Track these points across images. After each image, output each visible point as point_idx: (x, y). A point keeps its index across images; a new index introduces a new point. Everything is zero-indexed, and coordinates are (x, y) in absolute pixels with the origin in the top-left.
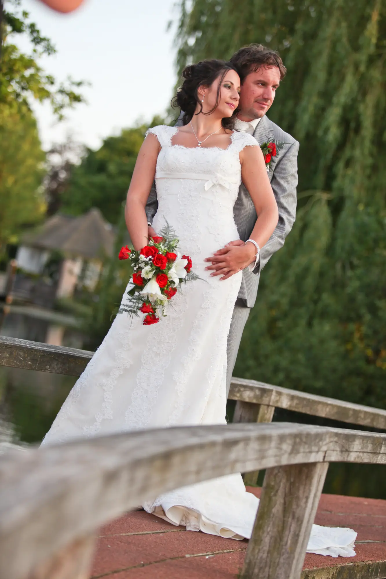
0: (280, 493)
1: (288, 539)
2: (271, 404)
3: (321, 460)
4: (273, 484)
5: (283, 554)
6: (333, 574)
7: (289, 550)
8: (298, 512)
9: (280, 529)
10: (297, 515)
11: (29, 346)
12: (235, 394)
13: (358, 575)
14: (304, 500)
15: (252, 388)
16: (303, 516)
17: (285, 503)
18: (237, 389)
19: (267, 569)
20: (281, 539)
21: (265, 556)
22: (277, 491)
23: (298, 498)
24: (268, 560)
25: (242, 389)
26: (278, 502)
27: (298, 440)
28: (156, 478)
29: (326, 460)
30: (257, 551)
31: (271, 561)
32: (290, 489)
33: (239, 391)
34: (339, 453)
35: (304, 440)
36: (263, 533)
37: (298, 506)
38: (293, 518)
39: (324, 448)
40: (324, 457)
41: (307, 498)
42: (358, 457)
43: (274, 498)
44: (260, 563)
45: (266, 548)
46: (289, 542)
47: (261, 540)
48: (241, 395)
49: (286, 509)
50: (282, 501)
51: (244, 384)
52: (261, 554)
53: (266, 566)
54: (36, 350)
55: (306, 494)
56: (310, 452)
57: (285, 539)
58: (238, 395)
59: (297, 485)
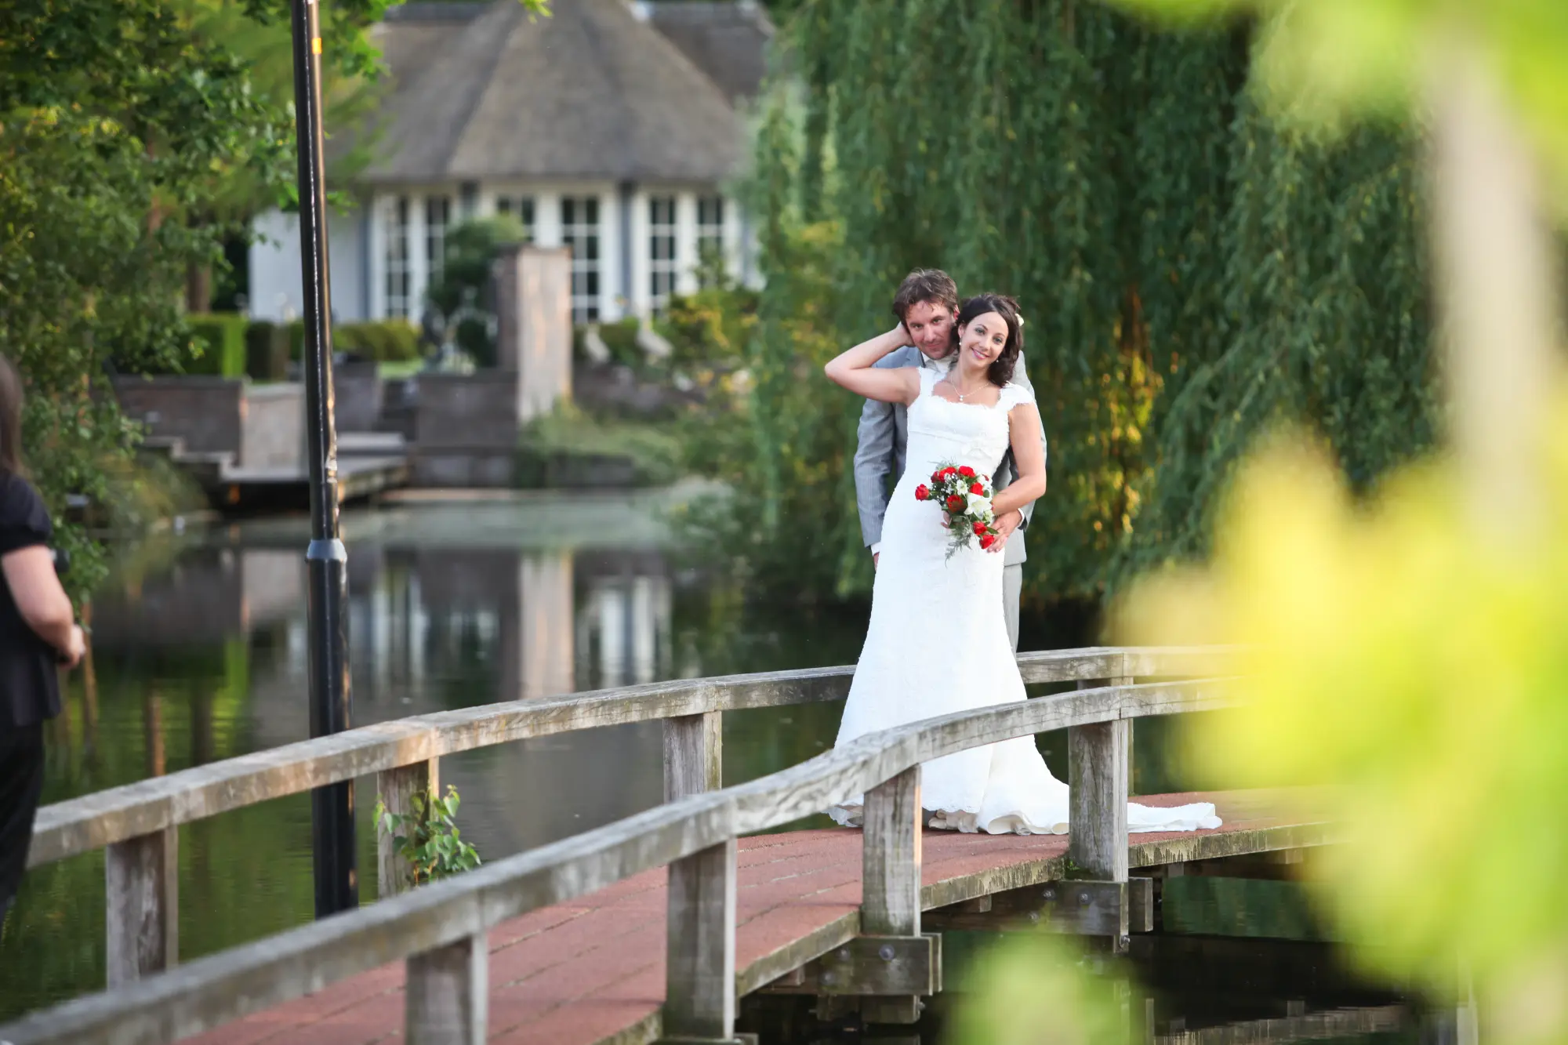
0: (1086, 757)
1: (1103, 799)
2: (1125, 674)
3: (1117, 718)
4: (1077, 751)
5: (1103, 815)
6: (1195, 847)
7: (1107, 810)
8: (1106, 772)
9: (1094, 791)
10: (1106, 776)
11: (797, 677)
12: (1067, 672)
13: (1234, 847)
14: (1109, 759)
15: (1090, 659)
16: (1112, 774)
17: (1093, 767)
18: (1068, 666)
19: (1091, 833)
20: (1097, 802)
21: (1086, 821)
22: (1083, 757)
23: (1103, 757)
24: (1090, 823)
25: (1075, 664)
26: (1087, 768)
27: (1078, 703)
28: (949, 739)
29: (1122, 716)
30: (1078, 818)
31: (1093, 825)
32: (1094, 752)
33: (1072, 667)
34: (1138, 708)
35: (1086, 701)
36: (1080, 800)
37: (1105, 766)
38: (1104, 778)
39: (1118, 706)
40: (1120, 714)
41: (1111, 756)
42: (1166, 708)
43: (1081, 765)
44: (1084, 828)
45: (1086, 813)
46: (1105, 802)
47: (1080, 807)
48: (1076, 673)
49: (1095, 771)
50: (1089, 765)
51: (1078, 655)
52: (1082, 820)
53: (1090, 831)
54: (805, 680)
55: (1109, 753)
56: (1099, 712)
57: (1101, 800)
58: (1072, 673)
59: (1099, 746)
